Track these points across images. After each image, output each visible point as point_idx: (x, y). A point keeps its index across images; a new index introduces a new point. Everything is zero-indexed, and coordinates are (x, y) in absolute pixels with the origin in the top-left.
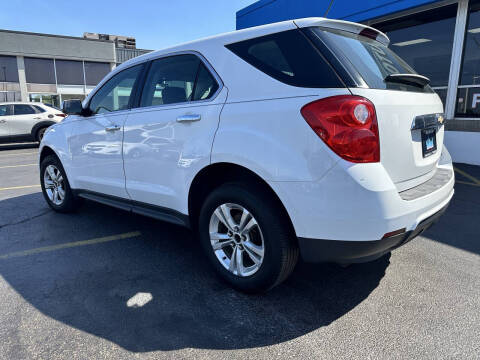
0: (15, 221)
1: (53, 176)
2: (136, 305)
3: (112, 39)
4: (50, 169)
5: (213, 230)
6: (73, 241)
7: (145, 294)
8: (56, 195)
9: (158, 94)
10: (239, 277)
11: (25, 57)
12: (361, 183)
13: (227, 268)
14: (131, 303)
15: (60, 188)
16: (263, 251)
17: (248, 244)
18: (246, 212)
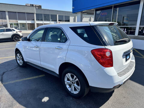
0: (9, 70)
1: (19, 57)
2: (44, 101)
3: (34, 6)
4: (18, 55)
5: (66, 80)
6: (26, 78)
7: (47, 97)
8: (20, 62)
9: (50, 38)
10: (73, 94)
11: (8, 12)
12: (107, 73)
13: (70, 91)
14: (43, 100)
15: (21, 60)
16: (80, 88)
17: (75, 85)
18: (75, 77)
